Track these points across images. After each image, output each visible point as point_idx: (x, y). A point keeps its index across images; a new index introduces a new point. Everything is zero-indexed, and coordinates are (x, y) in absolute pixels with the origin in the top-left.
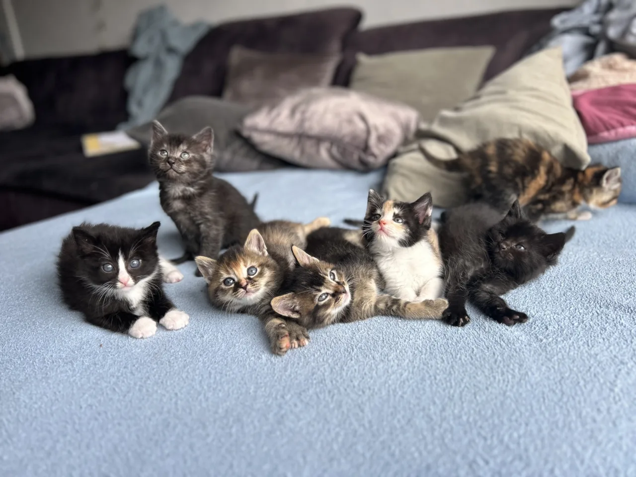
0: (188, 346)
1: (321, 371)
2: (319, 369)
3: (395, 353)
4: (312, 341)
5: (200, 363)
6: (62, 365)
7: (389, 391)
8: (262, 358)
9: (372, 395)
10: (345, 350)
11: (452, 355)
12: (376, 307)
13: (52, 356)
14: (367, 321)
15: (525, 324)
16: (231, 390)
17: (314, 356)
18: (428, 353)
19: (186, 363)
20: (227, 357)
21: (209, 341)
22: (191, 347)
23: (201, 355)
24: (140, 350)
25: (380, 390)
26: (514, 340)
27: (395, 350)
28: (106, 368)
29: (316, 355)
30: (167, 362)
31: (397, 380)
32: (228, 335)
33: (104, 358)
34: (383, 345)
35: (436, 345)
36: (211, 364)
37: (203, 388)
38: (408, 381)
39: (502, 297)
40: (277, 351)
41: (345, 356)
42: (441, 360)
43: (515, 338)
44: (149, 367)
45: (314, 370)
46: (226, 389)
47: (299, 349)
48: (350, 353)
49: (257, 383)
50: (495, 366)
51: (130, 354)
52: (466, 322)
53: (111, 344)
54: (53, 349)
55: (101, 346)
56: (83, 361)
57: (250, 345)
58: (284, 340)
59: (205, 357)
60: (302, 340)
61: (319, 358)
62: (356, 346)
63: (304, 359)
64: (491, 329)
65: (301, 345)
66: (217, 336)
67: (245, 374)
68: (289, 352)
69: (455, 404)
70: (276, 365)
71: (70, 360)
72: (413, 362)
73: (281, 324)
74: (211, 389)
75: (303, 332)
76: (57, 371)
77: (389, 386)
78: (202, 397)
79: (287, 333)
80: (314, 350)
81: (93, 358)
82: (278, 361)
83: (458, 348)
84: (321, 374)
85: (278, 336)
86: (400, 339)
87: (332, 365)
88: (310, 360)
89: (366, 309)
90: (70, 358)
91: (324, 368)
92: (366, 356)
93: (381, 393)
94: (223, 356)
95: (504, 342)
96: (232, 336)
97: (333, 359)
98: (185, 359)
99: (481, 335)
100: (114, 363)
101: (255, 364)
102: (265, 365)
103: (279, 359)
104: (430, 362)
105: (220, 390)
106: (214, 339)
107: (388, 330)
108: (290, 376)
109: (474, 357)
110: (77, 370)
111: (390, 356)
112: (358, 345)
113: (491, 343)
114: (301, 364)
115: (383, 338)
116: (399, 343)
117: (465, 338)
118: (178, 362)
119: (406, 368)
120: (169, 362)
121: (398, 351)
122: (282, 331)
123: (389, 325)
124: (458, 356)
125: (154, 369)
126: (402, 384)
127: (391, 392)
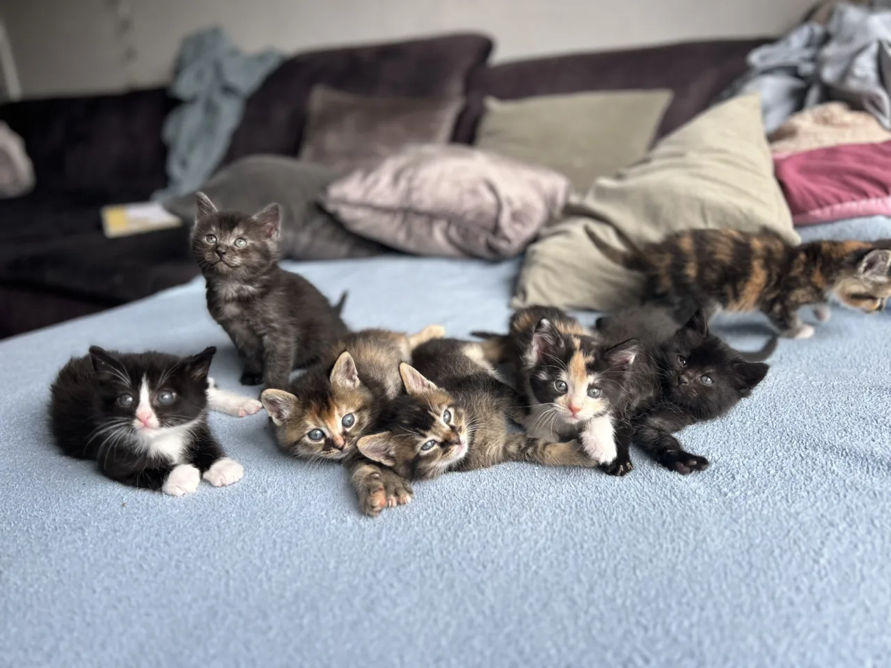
0: (245, 504)
1: (428, 539)
2: (424, 536)
3: (528, 513)
4: (416, 497)
5: (260, 529)
6: (69, 532)
7: (519, 565)
8: (347, 521)
9: (496, 571)
10: (461, 509)
11: (606, 515)
12: (505, 449)
13: (54, 520)
14: (492, 469)
15: (705, 472)
16: (302, 566)
17: (419, 517)
18: (573, 513)
19: (243, 528)
20: (299, 520)
21: (274, 499)
22: (249, 506)
23: (262, 518)
24: (178, 511)
25: (506, 563)
26: (689, 493)
27: (528, 508)
28: (130, 537)
29: (421, 517)
30: (216, 528)
31: (531, 549)
32: (301, 488)
33: (128, 524)
34: (513, 502)
35: (584, 501)
36: (277, 529)
37: (265, 563)
38: (545, 551)
39: (675, 435)
40: (368, 511)
41: (460, 518)
42: (591, 522)
43: (690, 491)
44: (190, 534)
45: (418, 537)
46: (297, 563)
47: (398, 508)
48: (467, 513)
49: (339, 556)
50: (662, 531)
51: (165, 517)
52: (627, 470)
53: (138, 502)
54: (56, 510)
55: (123, 505)
56: (98, 527)
57: (332, 502)
58: (377, 496)
59: (268, 519)
60: (402, 496)
61: (425, 521)
62: (476, 504)
63: (405, 521)
64: (659, 480)
65: (401, 502)
66: (286, 491)
67: (322, 543)
68: (384, 511)
69: (607, 583)
70: (367, 531)
71: (79, 525)
72: (553, 525)
73: (373, 473)
74: (276, 564)
75: (403, 484)
76: (61, 541)
77: (520, 558)
78: (262, 575)
79: (381, 485)
80: (418, 509)
81: (113, 523)
82: (369, 525)
83: (614, 505)
84: (428, 542)
85: (370, 490)
86: (537, 494)
87: (443, 529)
88: (412, 523)
89: (492, 454)
90: (79, 522)
91: (432, 535)
92: (490, 516)
93: (508, 568)
94: (294, 518)
95: (676, 497)
96: (306, 491)
97: (444, 522)
98: (240, 523)
99: (645, 487)
100: (142, 529)
101: (337, 529)
102: (351, 530)
103: (370, 521)
104: (575, 525)
105: (288, 566)
106: (281, 494)
107: (521, 482)
108: (385, 545)
109: (634, 518)
110: (89, 539)
111: (522, 516)
112: (478, 502)
113: (658, 499)
114: (400, 529)
115: (513, 492)
116: (534, 499)
117: (623, 492)
118: (231, 527)
119: (543, 533)
120: (218, 527)
121: (533, 510)
122: (375, 482)
123: (522, 475)
124: (614, 517)
125: (196, 537)
126: (537, 554)
127: (522, 566)
